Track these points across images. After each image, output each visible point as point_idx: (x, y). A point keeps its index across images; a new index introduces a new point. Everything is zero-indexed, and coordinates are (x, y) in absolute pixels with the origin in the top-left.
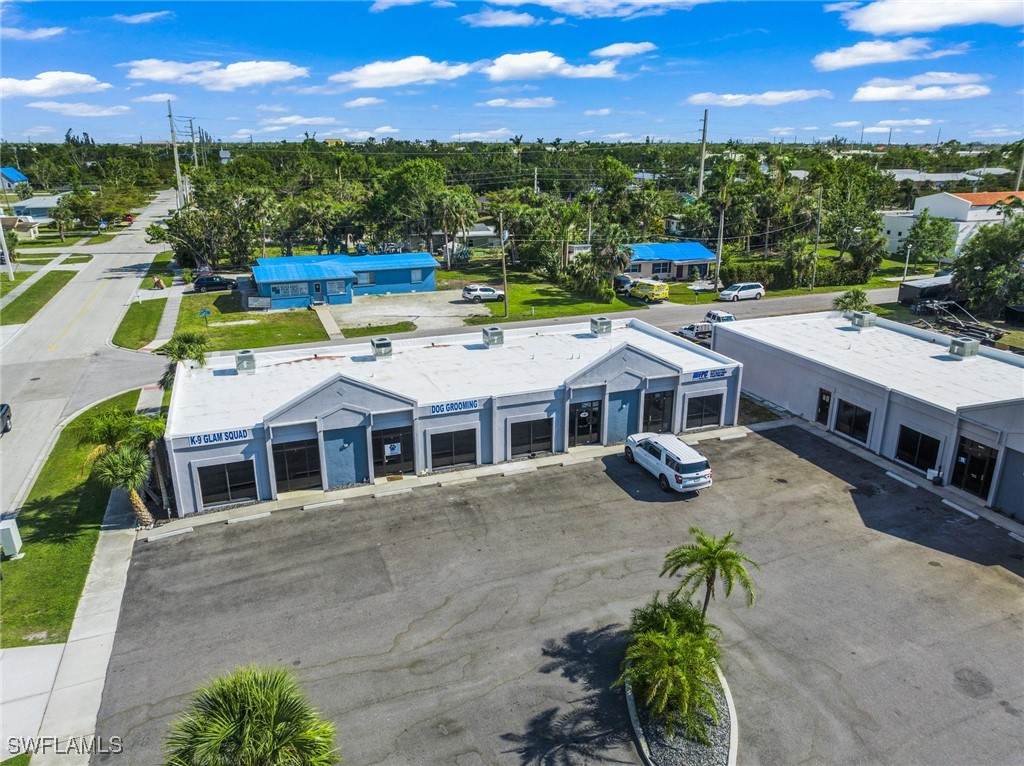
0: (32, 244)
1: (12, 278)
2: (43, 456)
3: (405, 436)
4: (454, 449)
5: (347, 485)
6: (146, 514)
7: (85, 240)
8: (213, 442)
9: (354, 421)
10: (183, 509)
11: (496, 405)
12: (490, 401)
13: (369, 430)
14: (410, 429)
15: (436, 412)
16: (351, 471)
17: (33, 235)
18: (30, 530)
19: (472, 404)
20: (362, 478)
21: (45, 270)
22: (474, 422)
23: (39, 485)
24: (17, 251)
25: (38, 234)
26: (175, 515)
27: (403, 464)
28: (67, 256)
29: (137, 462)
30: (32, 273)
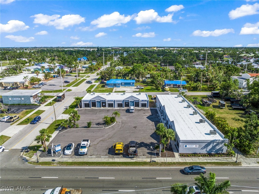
0: (83, 73)
1: (78, 80)
2: (73, 102)
3: (105, 103)
4: (111, 105)
5: (99, 107)
6: (79, 107)
7: (91, 73)
8: (86, 101)
9: (100, 101)
10: (83, 107)
11: (115, 101)
12: (115, 100)
13: (101, 102)
14: (106, 102)
15: (108, 101)
16: (99, 106)
17: (83, 72)
18: (70, 107)
19: (113, 100)
20: (100, 107)
21: (83, 78)
22: (113, 102)
23: (72, 104)
24: (80, 75)
25: (84, 72)
26: (82, 108)
27: (105, 106)
28: (87, 76)
29: (79, 102)
30: (81, 79)
